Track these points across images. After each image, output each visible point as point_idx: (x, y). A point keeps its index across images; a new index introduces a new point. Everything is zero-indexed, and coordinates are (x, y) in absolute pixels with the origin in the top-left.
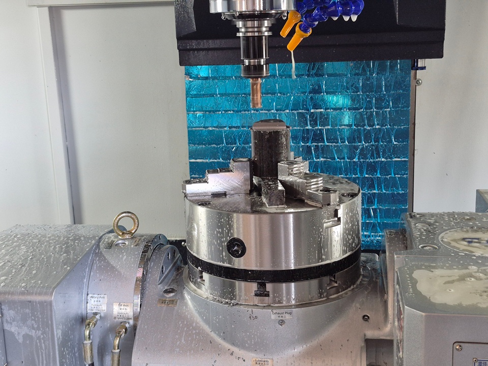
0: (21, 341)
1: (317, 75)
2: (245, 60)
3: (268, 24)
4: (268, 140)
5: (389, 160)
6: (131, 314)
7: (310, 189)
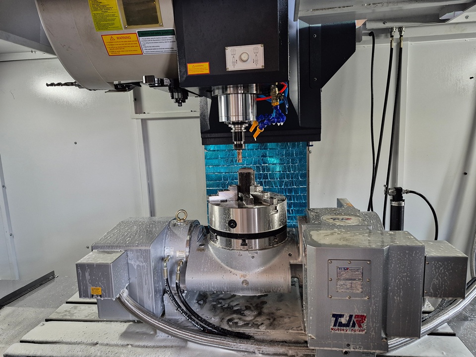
0: (135, 268)
1: (264, 149)
2: (235, 142)
3: (245, 126)
4: (246, 177)
5: (298, 187)
6: (185, 256)
7: (264, 198)
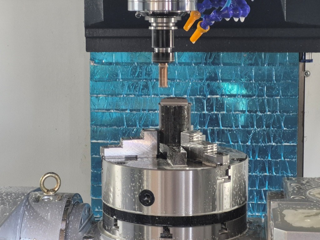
1: (213, 63)
2: (155, 48)
3: (175, 21)
4: (174, 114)
5: (279, 144)
7: (207, 153)
